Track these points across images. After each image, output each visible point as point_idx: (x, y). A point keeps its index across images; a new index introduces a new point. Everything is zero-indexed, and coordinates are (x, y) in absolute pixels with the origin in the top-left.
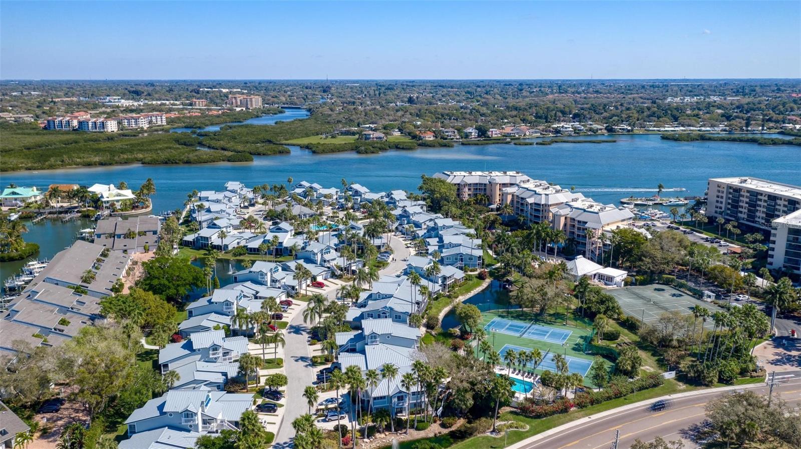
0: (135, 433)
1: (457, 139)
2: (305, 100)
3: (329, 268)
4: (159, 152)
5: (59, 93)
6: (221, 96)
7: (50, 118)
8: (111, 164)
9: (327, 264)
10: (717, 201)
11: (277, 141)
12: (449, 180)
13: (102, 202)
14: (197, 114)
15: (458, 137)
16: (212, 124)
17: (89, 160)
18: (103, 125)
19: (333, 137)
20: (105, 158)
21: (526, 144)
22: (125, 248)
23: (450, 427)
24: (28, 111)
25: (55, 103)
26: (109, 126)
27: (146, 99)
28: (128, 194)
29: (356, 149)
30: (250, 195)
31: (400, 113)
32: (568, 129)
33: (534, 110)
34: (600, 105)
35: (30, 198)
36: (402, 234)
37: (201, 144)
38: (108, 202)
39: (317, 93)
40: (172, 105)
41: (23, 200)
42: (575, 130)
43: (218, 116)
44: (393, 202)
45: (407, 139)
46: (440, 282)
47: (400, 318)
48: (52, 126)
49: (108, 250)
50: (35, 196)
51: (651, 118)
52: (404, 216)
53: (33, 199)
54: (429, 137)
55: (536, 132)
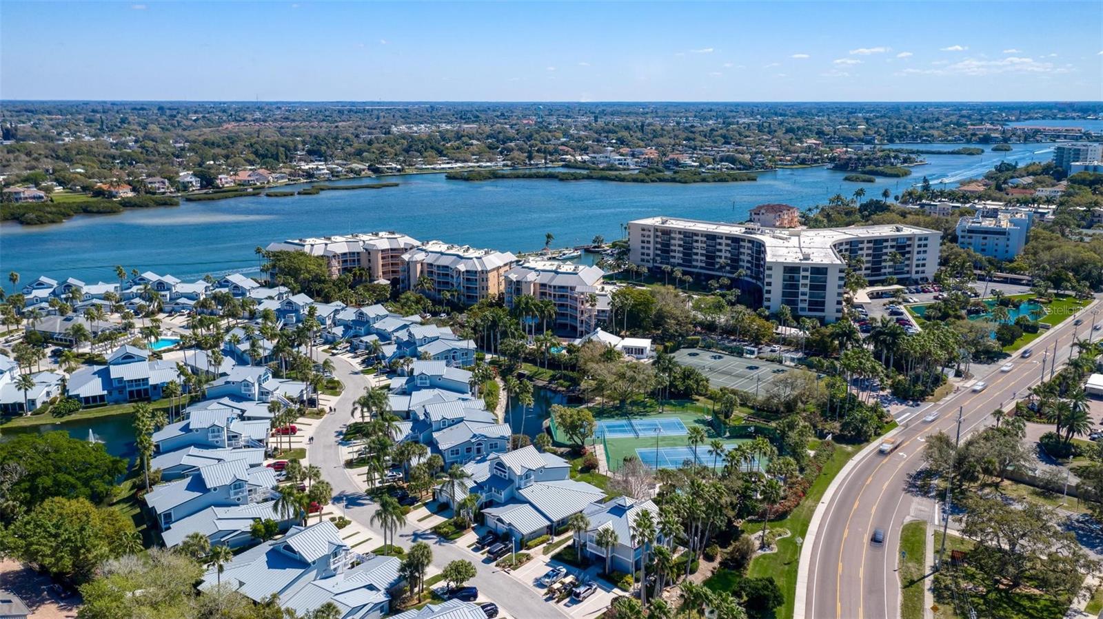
1: (171, 192)
9: (271, 398)
10: (643, 248)
12: (307, 252)
15: (174, 190)
21: (285, 195)
32: (322, 171)
42: (332, 172)
45: (85, 198)
47: (496, 447)
51: (411, 152)
54: (126, 192)
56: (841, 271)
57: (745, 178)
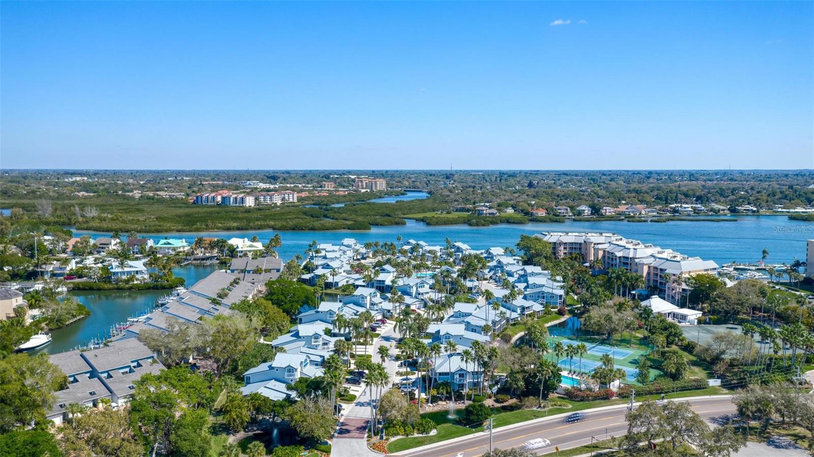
0: (250, 383)
1: (569, 216)
2: (427, 184)
3: (422, 299)
4: (288, 220)
5: (207, 178)
6: (348, 181)
7: (199, 194)
8: (246, 229)
9: (421, 297)
11: (395, 214)
12: (546, 239)
13: (237, 252)
14: (325, 194)
15: (571, 214)
16: (338, 203)
17: (228, 225)
18: (243, 200)
19: (448, 213)
20: (242, 224)
21: (640, 222)
22: (253, 281)
23: (503, 402)
24: (181, 191)
25: (203, 185)
26: (248, 201)
27: (281, 183)
28: (259, 246)
29: (468, 222)
30: (363, 250)
31: (516, 195)
32: (687, 209)
33: (656, 193)
34: (728, 189)
35: (180, 247)
36: (496, 282)
37: (325, 216)
38: (242, 252)
39: (440, 179)
40: (304, 187)
41: (174, 249)
42: (694, 210)
43: (344, 196)
44: (491, 257)
45: (519, 216)
46: (519, 311)
47: (476, 332)
48: (200, 201)
49: (239, 279)
50: (184, 247)
51: (782, 200)
52: (498, 267)
53: (182, 249)
54: (542, 213)
55: (653, 212)
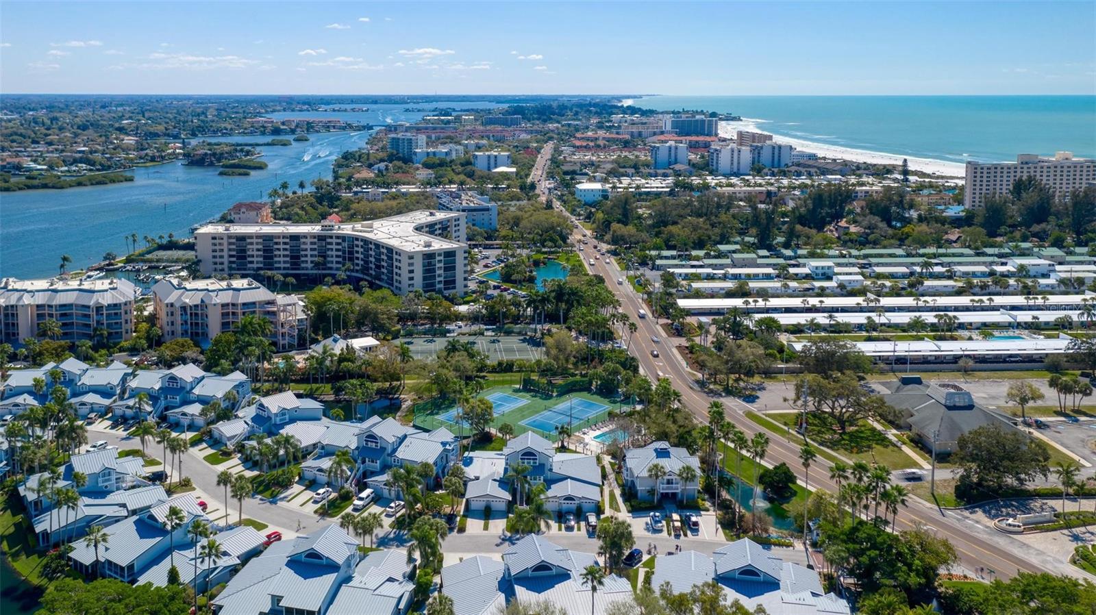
10: (215, 257)
56: (465, 252)
57: (121, 178)
